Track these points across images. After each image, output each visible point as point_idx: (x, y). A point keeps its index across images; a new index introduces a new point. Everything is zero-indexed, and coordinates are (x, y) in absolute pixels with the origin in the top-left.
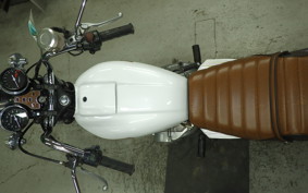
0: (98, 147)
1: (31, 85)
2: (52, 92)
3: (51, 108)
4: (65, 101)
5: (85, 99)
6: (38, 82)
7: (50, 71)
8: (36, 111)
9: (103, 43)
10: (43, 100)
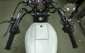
0: (19, 32)
1: (47, 6)
2: (44, 14)
3: (38, 14)
4: (40, 19)
5: (41, 26)
6: (47, 9)
7: (53, 13)
8: (37, 8)
9: (68, 34)
10: (41, 10)
